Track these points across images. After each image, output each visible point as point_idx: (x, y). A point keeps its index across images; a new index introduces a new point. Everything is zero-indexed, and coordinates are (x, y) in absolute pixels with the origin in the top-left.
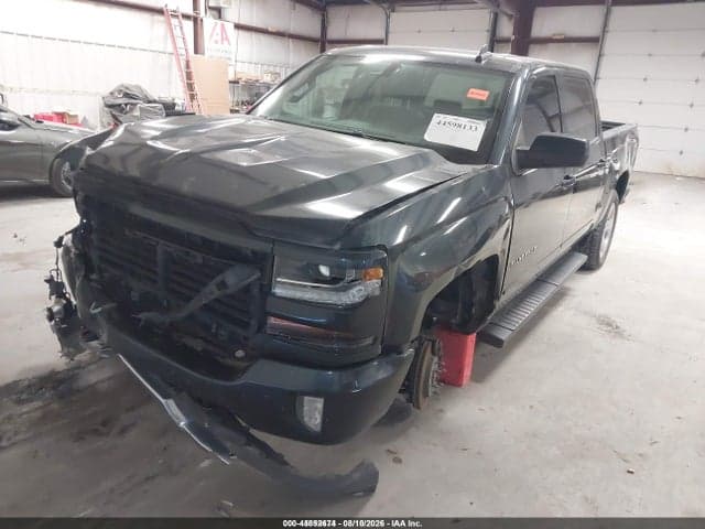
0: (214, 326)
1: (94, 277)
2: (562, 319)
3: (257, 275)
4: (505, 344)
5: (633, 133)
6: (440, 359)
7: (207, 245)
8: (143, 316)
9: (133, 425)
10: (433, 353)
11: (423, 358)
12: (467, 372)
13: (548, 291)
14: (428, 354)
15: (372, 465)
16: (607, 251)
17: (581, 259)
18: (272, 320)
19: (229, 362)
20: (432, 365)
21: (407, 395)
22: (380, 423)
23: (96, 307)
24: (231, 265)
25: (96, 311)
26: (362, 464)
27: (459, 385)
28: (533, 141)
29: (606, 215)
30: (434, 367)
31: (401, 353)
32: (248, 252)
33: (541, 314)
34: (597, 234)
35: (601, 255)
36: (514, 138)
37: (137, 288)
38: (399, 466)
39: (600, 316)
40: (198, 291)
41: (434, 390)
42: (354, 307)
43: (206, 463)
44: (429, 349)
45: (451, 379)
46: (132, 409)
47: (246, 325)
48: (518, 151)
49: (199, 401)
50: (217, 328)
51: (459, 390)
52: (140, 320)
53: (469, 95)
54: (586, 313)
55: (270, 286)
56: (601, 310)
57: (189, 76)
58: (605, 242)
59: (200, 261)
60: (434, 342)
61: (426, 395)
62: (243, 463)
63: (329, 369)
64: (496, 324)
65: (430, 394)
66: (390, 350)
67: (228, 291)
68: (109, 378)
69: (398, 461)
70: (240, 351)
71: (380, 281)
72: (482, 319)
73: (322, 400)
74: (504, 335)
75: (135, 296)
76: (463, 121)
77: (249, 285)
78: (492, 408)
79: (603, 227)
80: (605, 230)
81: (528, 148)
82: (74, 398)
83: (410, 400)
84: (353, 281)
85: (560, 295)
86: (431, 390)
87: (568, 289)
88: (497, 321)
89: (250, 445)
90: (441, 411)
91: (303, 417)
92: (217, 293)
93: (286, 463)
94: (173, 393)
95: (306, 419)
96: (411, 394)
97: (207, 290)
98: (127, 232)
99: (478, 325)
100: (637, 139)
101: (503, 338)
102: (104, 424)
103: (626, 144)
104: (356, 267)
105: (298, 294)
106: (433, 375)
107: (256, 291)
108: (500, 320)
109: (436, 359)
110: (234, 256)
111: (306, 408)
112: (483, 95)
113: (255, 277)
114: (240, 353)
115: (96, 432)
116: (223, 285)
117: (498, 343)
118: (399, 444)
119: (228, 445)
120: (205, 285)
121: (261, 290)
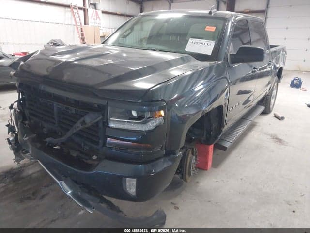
0: (83, 145)
1: (27, 122)
2: (254, 137)
3: (101, 117)
4: (227, 149)
5: (284, 50)
6: (196, 157)
7: (77, 103)
8: (48, 140)
9: (47, 194)
10: (193, 154)
11: (188, 157)
12: (210, 163)
13: (248, 123)
14: (190, 155)
15: (163, 211)
16: (274, 105)
17: (262, 108)
18: (109, 140)
19: (89, 162)
20: (192, 160)
21: (181, 176)
22: (167, 190)
23: (26, 137)
24: (88, 113)
25: (26, 139)
26: (158, 211)
27: (207, 170)
28: (238, 49)
29: (273, 88)
30: (193, 161)
31: (175, 154)
32: (96, 106)
33: (244, 135)
34: (269, 97)
35: (271, 106)
36: (228, 49)
37: (46, 127)
38: (177, 210)
39: (272, 135)
40: (72, 126)
41: (193, 172)
42: (150, 131)
43: (82, 212)
44: (191, 152)
45: (202, 167)
46: (48, 186)
47: (97, 143)
48: (231, 55)
49: (76, 182)
50: (84, 145)
51: (206, 172)
52: (46, 142)
53: (206, 29)
54: (265, 133)
55: (107, 122)
56: (272, 132)
57: (82, 35)
58: (272, 101)
59: (74, 111)
60: (193, 149)
61: (190, 174)
62: (98, 212)
63: (140, 163)
64: (223, 140)
65: (192, 174)
66: (170, 153)
67: (86, 126)
68: (38, 172)
69: (177, 208)
70: (95, 156)
71: (163, 118)
72: (216, 137)
73: (135, 180)
74: (227, 145)
75: (45, 131)
76: (203, 41)
77: (97, 122)
78: (222, 180)
79: (271, 94)
80: (273, 95)
81: (235, 53)
82: (20, 182)
83: (182, 178)
84: (149, 118)
85: (253, 126)
86: (192, 172)
87: (256, 123)
88: (223, 138)
89: (102, 203)
90: (198, 182)
91: (126, 189)
92: (81, 127)
93: (120, 211)
94: (63, 178)
95: (128, 189)
96: (182, 175)
97: (76, 125)
98: (40, 100)
99: (214, 141)
100: (286, 53)
101: (227, 146)
102: (34, 194)
103: (281, 55)
104: (150, 111)
105: (121, 126)
106: (193, 166)
107: (101, 125)
108: (225, 138)
109: (194, 157)
110: (89, 108)
111: (127, 184)
112: (213, 29)
113: (100, 118)
114: (95, 157)
115: (29, 198)
116: (84, 123)
117: (224, 149)
118: (176, 200)
119: (91, 203)
120: (75, 123)
121: (103, 124)
